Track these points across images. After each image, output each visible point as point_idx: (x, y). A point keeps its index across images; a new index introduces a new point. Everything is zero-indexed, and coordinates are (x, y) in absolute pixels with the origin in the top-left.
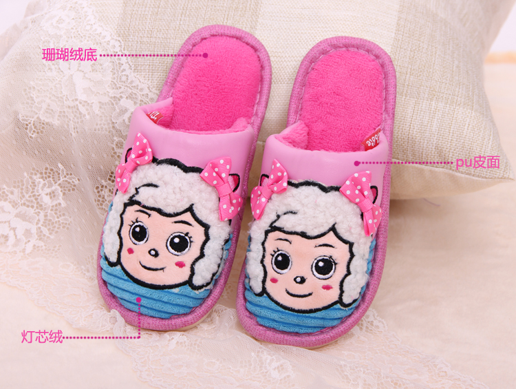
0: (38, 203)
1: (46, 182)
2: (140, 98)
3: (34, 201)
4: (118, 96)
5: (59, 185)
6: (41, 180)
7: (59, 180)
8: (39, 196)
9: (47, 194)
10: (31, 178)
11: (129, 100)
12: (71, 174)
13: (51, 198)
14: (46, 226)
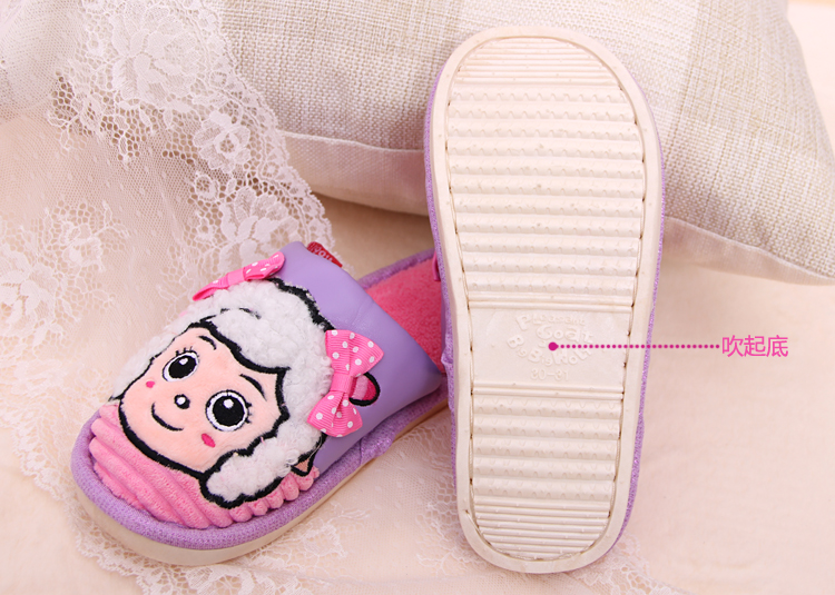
0: (60, 260)
1: (78, 227)
2: (242, 113)
3: (55, 255)
4: (207, 106)
5: (100, 235)
6: (71, 224)
7: (101, 227)
8: (63, 248)
9: (77, 248)
10: (54, 217)
11: (225, 115)
12: (119, 222)
13: (83, 254)
14: (68, 300)
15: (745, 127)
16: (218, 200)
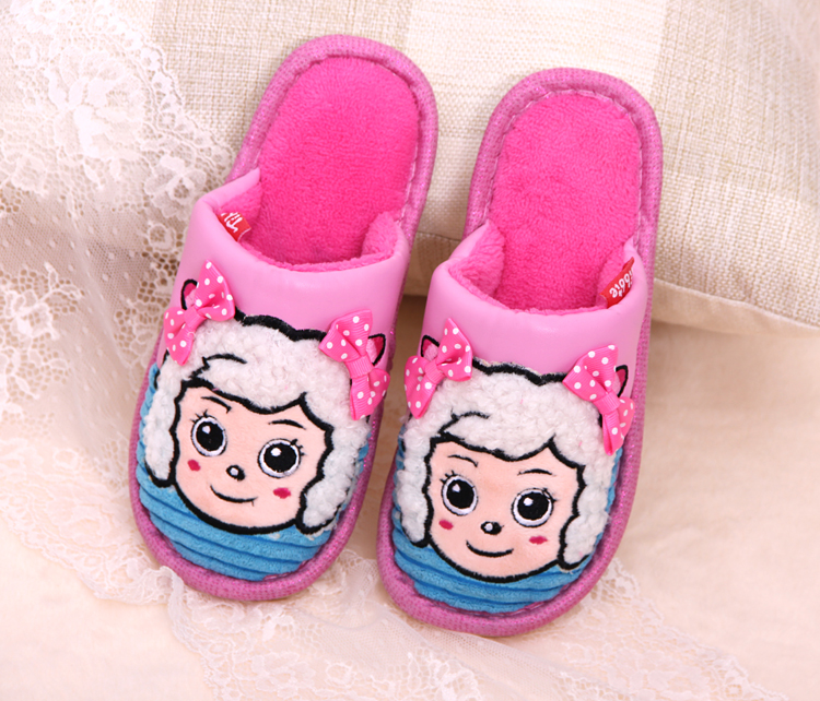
0: (9, 334)
1: (23, 296)
2: (195, 155)
4: (156, 151)
5: (47, 300)
6: (15, 293)
7: (47, 291)
8: (10, 320)
9: (25, 318)
11: (176, 158)
12: (68, 282)
13: (32, 324)
14: (24, 376)
15: (715, 172)
16: (175, 249)
